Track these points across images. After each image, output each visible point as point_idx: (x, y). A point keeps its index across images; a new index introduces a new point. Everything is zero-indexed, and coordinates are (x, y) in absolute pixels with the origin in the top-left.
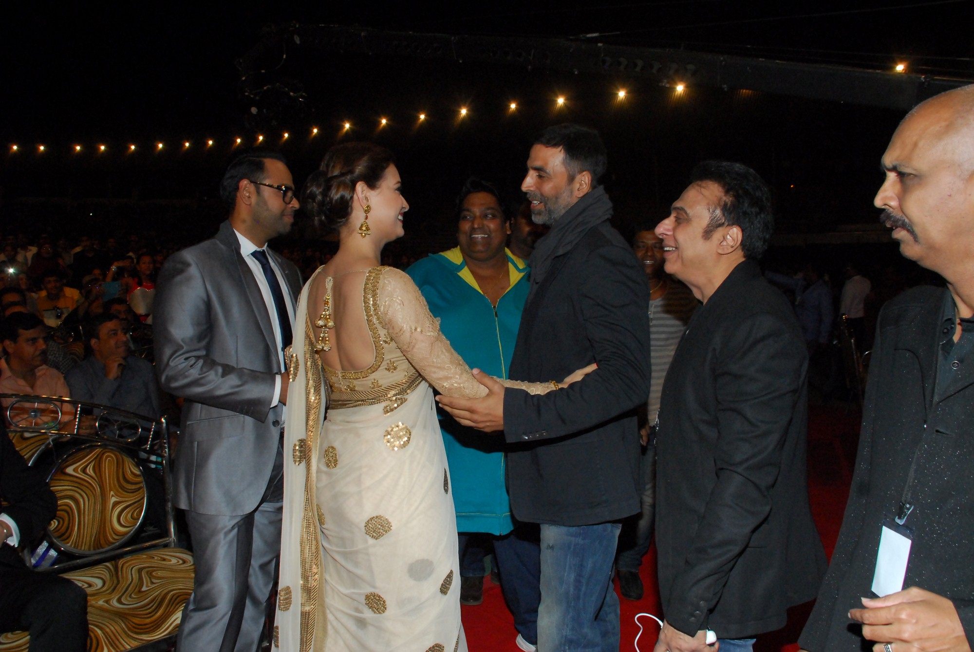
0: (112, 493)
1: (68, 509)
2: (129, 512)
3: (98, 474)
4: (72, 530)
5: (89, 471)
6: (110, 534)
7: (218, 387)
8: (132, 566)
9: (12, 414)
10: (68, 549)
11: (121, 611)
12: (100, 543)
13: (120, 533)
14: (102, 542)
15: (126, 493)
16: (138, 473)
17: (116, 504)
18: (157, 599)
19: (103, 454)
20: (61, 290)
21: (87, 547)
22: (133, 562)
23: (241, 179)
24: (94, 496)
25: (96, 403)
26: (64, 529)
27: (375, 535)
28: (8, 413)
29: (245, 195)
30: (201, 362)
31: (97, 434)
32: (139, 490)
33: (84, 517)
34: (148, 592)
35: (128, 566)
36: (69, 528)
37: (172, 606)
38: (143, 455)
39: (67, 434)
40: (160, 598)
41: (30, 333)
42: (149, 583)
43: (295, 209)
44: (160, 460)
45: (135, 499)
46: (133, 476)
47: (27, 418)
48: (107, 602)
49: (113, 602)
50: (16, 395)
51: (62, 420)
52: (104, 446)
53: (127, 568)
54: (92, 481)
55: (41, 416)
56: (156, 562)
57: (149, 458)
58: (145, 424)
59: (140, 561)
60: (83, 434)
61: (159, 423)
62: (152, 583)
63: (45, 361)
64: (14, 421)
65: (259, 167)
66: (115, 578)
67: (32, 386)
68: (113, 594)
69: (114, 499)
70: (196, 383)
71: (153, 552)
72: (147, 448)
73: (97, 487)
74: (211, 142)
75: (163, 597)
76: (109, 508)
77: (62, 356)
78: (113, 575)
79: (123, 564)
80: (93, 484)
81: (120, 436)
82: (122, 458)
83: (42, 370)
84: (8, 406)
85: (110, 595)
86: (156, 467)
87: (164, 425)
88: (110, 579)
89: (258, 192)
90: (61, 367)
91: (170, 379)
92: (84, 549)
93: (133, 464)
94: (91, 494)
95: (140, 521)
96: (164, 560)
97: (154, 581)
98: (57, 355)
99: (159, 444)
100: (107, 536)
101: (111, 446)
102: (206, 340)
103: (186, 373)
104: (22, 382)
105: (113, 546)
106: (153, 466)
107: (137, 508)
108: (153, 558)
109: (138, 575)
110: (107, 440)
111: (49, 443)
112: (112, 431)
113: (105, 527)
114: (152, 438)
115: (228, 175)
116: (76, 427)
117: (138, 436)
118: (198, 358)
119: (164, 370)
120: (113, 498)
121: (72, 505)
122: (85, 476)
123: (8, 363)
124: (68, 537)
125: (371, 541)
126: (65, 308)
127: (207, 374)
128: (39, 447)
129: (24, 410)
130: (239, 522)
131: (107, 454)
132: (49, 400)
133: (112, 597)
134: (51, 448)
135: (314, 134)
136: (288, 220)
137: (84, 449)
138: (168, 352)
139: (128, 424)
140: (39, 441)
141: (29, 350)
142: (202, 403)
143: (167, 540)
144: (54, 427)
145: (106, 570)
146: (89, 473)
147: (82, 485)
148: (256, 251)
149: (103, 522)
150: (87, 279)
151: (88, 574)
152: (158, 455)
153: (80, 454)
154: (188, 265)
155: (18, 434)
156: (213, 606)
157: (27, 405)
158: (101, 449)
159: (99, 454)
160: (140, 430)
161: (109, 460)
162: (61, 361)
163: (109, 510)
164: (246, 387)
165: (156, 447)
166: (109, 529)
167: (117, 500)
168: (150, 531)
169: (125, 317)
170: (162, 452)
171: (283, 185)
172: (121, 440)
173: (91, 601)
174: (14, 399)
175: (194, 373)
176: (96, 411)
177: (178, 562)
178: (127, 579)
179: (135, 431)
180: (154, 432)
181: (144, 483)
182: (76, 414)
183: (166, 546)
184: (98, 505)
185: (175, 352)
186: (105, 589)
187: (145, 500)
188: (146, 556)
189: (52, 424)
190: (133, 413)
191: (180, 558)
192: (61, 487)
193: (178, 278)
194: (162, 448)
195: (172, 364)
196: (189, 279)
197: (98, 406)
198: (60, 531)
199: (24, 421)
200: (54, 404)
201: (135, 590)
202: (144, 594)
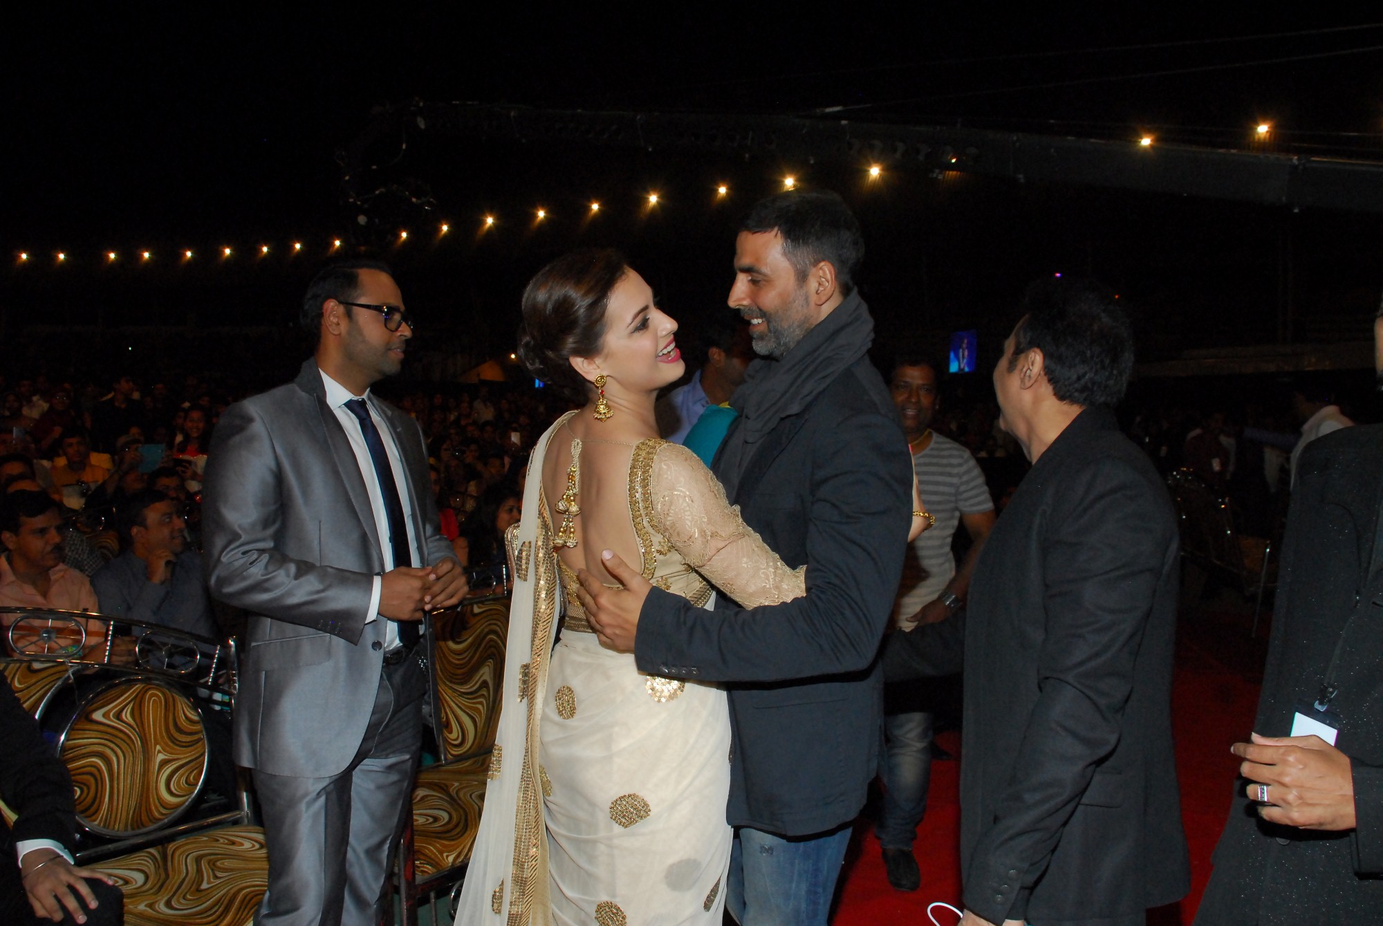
0: (158, 747)
1: (93, 770)
2: (183, 775)
3: (138, 721)
4: (101, 803)
5: (126, 717)
6: (156, 807)
7: (289, 593)
8: (185, 854)
9: (15, 637)
10: (95, 829)
11: (172, 919)
12: (141, 819)
13: (171, 805)
14: (144, 818)
15: (178, 748)
16: (196, 718)
17: (164, 763)
18: (223, 901)
19: (146, 691)
20: (87, 456)
21: (122, 826)
22: (187, 847)
23: (328, 297)
24: (132, 752)
25: (136, 619)
26: (89, 800)
27: (623, 820)
28: (10, 634)
29: (332, 322)
30: (265, 557)
31: (137, 663)
32: (197, 743)
33: (118, 784)
34: (209, 891)
35: (181, 854)
36: (98, 798)
37: (244, 910)
38: (203, 692)
39: (94, 665)
40: (228, 898)
41: (39, 521)
42: (211, 877)
43: (405, 338)
44: (226, 698)
45: (192, 755)
46: (188, 723)
47: (37, 641)
48: (151, 906)
49: (159, 907)
50: (22, 609)
51: (87, 643)
52: (147, 681)
53: (179, 856)
54: (129, 730)
55: (57, 638)
56: (221, 847)
57: (211, 696)
58: (206, 648)
59: (199, 845)
60: (117, 663)
61: (226, 646)
62: (216, 877)
63: (62, 559)
64: (20, 645)
65: (351, 281)
66: (162, 871)
67: (45, 595)
68: (160, 893)
69: (161, 757)
70: (258, 587)
71: (218, 833)
72: (207, 682)
73: (137, 740)
74: (298, 246)
75: (231, 898)
76: (154, 768)
77: (87, 552)
78: (159, 867)
79: (175, 850)
80: (132, 736)
81: (170, 666)
82: (173, 697)
83: (59, 572)
84: (10, 624)
85: (154, 897)
86: (222, 709)
87: (233, 649)
88: (156, 873)
89: (349, 315)
90: (86, 568)
91: (222, 581)
92: (118, 828)
93: (189, 706)
94: (129, 750)
95: (198, 788)
96: (233, 843)
97: (219, 874)
98: (80, 551)
99: (225, 676)
100: (150, 809)
101: (157, 679)
102: (277, 526)
103: (245, 573)
104: (29, 590)
105: (160, 823)
106: (217, 708)
107: (193, 771)
108: (218, 840)
109: (195, 867)
110: (151, 672)
111: (69, 677)
112: (158, 659)
113: (148, 797)
114: (215, 669)
115: (309, 295)
116: (107, 654)
117: (195, 666)
118: (262, 551)
119: (215, 567)
120: (160, 755)
121: (100, 766)
122: (119, 724)
123: (10, 562)
124: (97, 811)
125: (618, 829)
126: (93, 482)
127: (273, 574)
128: (53, 683)
129: (32, 630)
130: (326, 786)
131: (150, 692)
132: (70, 616)
133: (159, 898)
134: (71, 684)
135: (443, 233)
136: (397, 355)
137: (117, 685)
138: (219, 542)
139: (180, 649)
140: (52, 674)
141: (36, 545)
142: (272, 618)
143: (239, 814)
144: (76, 654)
145: (151, 859)
146: (125, 719)
147: (116, 736)
148: (351, 400)
149: (146, 789)
150: (122, 440)
151: (124, 865)
152: (224, 693)
153: (113, 692)
154: (250, 420)
155: (24, 664)
156: (295, 908)
157: (37, 623)
158: (143, 685)
159: (140, 692)
160: (198, 657)
161: (154, 700)
162: (86, 560)
163: (154, 773)
164: (329, 593)
165: (221, 681)
166: (154, 799)
167: (166, 757)
168: (214, 800)
169: (175, 495)
170: (230, 688)
171: (385, 304)
172: (171, 671)
173: (129, 905)
174: (19, 615)
175: (257, 572)
176: (136, 631)
177: (254, 846)
178: (180, 873)
179: (191, 659)
180: (219, 659)
181: (204, 732)
182: (107, 635)
183: (236, 823)
184: (138, 766)
185: (230, 543)
186: (148, 886)
187: (206, 757)
188: (207, 839)
189: (72, 650)
190: (187, 633)
191: (256, 841)
192: (85, 740)
193: (237, 439)
194: (230, 681)
195: (224, 559)
196: (251, 439)
197: (139, 623)
198: (85, 803)
199: (33, 645)
200: (75, 620)
201: (191, 887)
202: (204, 893)
